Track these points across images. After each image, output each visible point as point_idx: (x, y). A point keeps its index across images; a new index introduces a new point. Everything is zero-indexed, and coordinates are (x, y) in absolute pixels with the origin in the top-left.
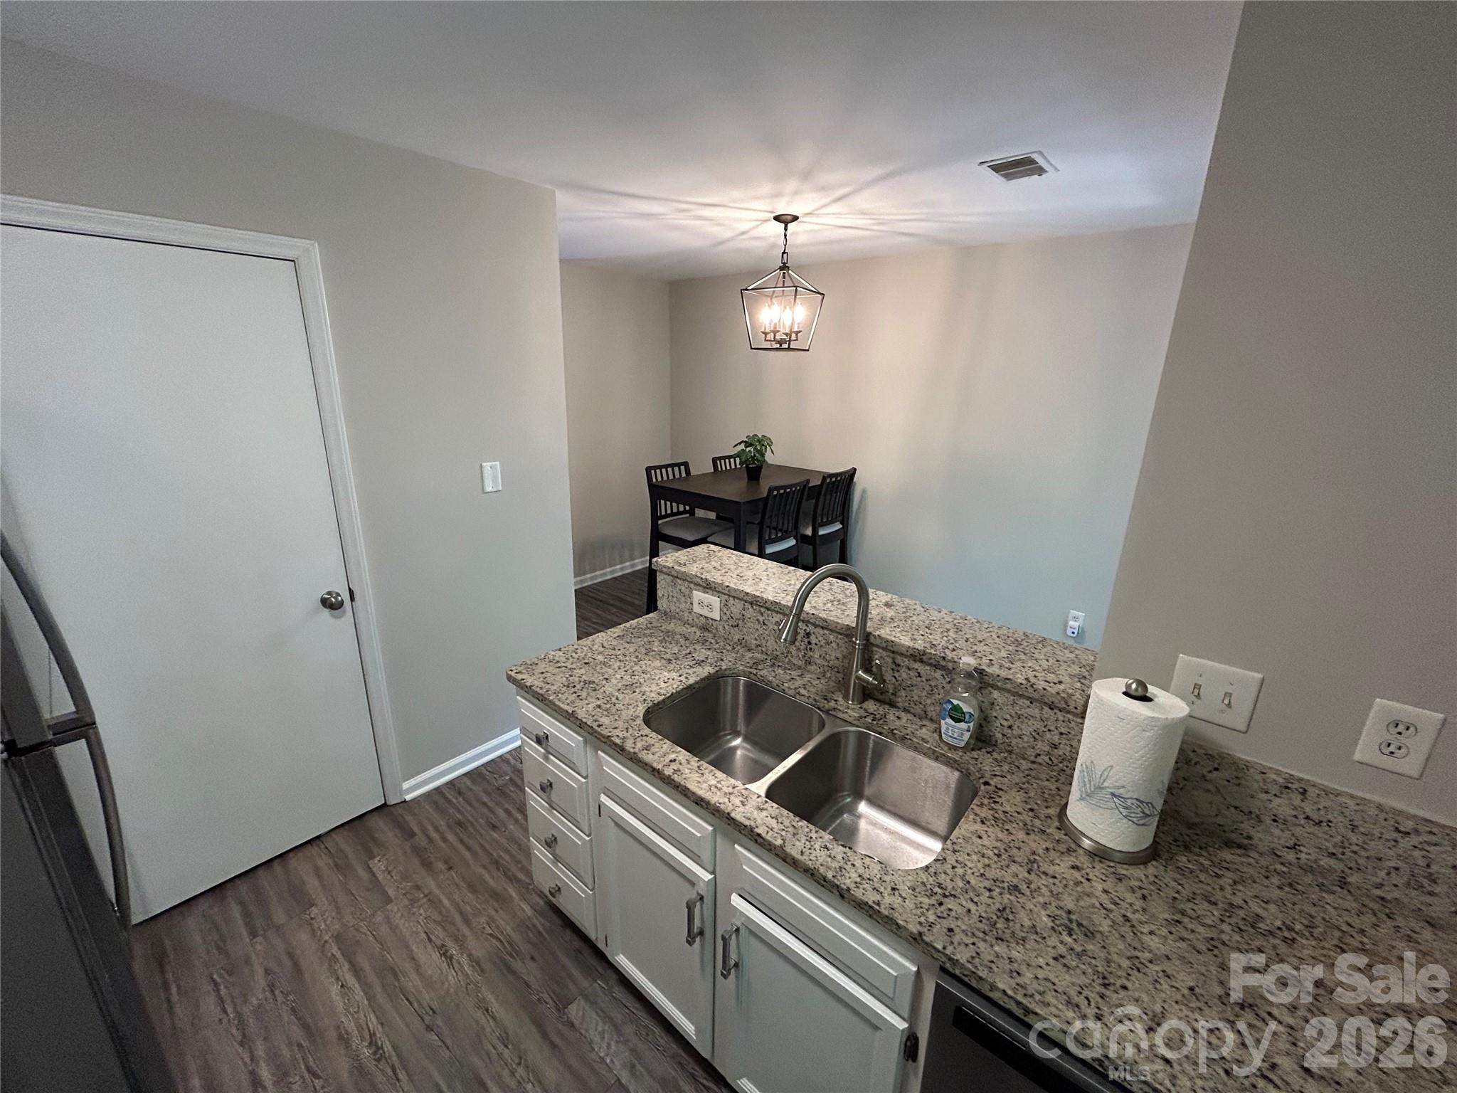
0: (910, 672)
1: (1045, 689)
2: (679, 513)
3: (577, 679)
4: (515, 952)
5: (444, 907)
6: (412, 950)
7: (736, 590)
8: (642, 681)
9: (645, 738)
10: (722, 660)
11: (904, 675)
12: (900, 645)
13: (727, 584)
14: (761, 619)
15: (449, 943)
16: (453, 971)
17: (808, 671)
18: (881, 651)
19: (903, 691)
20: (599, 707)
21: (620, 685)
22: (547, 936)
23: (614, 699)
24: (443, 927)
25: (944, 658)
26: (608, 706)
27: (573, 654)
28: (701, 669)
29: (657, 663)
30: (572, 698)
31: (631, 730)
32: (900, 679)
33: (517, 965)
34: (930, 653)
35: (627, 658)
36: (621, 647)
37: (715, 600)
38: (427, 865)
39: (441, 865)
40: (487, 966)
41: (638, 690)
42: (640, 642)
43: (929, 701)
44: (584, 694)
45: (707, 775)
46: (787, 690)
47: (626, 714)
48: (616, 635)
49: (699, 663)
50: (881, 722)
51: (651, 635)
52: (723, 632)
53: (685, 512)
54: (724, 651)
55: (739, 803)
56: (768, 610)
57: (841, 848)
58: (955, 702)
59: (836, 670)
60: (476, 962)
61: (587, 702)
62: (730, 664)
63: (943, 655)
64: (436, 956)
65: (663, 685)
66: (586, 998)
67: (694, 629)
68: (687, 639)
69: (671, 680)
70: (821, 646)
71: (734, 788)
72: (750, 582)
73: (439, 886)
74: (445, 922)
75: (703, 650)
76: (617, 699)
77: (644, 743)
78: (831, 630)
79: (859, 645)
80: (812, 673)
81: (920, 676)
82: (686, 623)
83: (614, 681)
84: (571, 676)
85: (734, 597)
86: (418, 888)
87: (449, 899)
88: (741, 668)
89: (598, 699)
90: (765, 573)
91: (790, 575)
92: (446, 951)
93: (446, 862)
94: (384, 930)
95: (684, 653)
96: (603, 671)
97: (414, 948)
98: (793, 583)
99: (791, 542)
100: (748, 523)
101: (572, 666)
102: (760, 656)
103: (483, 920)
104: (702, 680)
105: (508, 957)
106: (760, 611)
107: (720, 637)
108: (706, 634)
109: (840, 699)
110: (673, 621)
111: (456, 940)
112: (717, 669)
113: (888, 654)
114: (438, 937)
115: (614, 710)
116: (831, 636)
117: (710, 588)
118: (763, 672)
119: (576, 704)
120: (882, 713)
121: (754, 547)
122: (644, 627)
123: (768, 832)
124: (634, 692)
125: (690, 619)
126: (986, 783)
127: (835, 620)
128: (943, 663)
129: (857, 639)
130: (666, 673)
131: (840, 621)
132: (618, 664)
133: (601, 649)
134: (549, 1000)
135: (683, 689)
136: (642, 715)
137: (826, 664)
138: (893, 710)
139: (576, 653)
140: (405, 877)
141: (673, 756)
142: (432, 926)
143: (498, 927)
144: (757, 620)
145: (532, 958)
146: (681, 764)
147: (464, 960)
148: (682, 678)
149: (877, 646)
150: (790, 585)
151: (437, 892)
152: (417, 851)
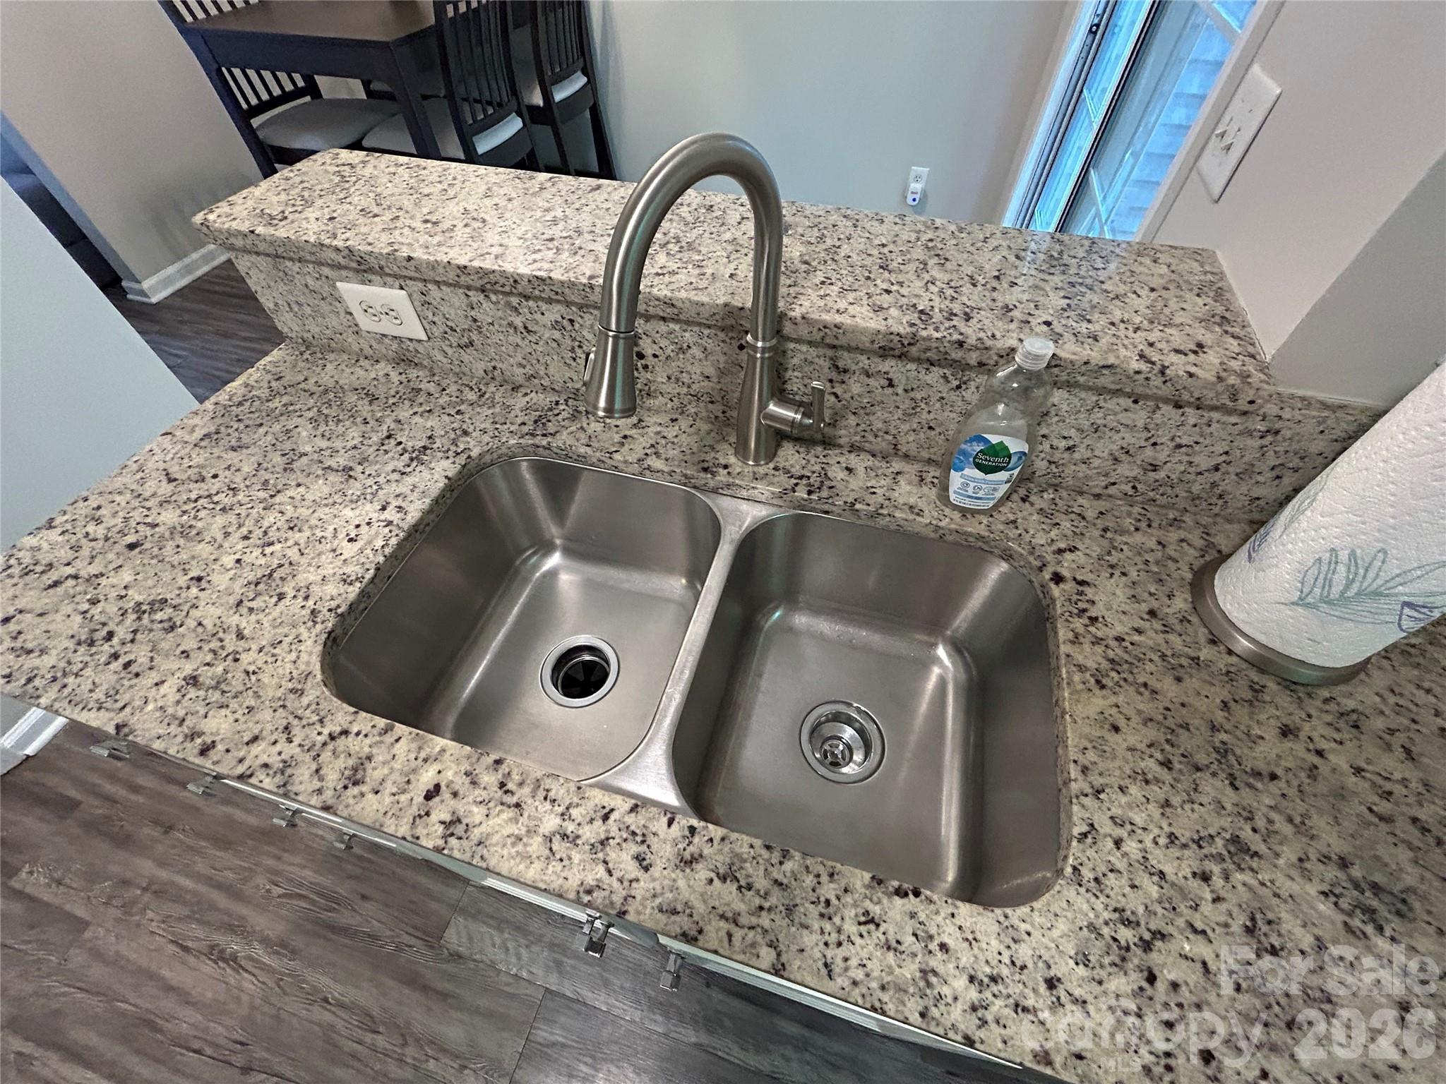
0: (872, 382)
1: (1191, 375)
2: (286, 97)
3: (112, 609)
4: (334, 900)
5: (187, 891)
6: (163, 979)
7: (434, 266)
8: (293, 554)
9: (341, 742)
10: (466, 433)
11: (856, 389)
12: (855, 330)
13: (405, 252)
14: (518, 321)
15: (220, 939)
16: (246, 975)
17: (649, 410)
18: (804, 348)
19: (853, 417)
20: (193, 680)
21: (238, 588)
22: (370, 856)
23: (231, 643)
24: (199, 921)
25: (961, 344)
26: (219, 669)
27: (91, 528)
28: (426, 474)
29: (320, 488)
30: (107, 678)
31: (298, 734)
32: (847, 396)
33: (345, 918)
34: (929, 338)
35: (240, 497)
36: (219, 468)
37: (396, 297)
38: (124, 841)
39: (148, 832)
40: (298, 942)
41: (289, 589)
42: (263, 437)
43: (905, 427)
44: (140, 654)
45: (531, 805)
46: (622, 466)
47: (273, 681)
48: (199, 433)
49: (419, 456)
50: (825, 493)
51: (287, 411)
52: (445, 360)
53: (297, 93)
54: (462, 407)
55: (632, 869)
56: (527, 298)
57: (898, 901)
58: (994, 439)
59: (707, 399)
60: (280, 946)
61: (154, 677)
62: (486, 438)
63: (956, 337)
64: (208, 967)
65: (349, 550)
66: (463, 911)
67: (383, 368)
68: (373, 399)
69: (364, 529)
70: (668, 358)
71: (606, 818)
72: (461, 234)
73: (162, 864)
74: (199, 911)
75: (417, 419)
76: (240, 636)
77: (341, 763)
78: (688, 323)
79: (764, 350)
80: (657, 412)
81: (891, 385)
82: (360, 356)
83: (220, 580)
84: (94, 602)
85: (437, 283)
86: (126, 883)
87: (187, 876)
88: (512, 442)
89: (186, 654)
90: (488, 202)
91: (547, 195)
92: (222, 951)
93: (156, 823)
94: (98, 972)
95: (375, 439)
96: (184, 556)
97: (166, 973)
98: (559, 214)
99: (513, 125)
100: (425, 97)
101: (94, 569)
102: (543, 400)
103: (261, 880)
104: (436, 501)
105: (325, 915)
106: (508, 304)
107: (446, 374)
108: (413, 373)
109: (732, 460)
110: (331, 356)
111: (231, 929)
112: (462, 460)
113: (821, 351)
114: (198, 939)
115: (236, 683)
116: (687, 334)
117: (370, 270)
118: (563, 439)
119: (124, 698)
120: (817, 468)
121: (453, 146)
122: (264, 393)
123: (730, 935)
124: (281, 597)
125: (365, 346)
126: (1058, 578)
127: (693, 296)
128: (956, 354)
129: (756, 339)
130: (348, 513)
131: (705, 299)
132: (220, 520)
133: (166, 488)
134: (413, 941)
135: (400, 545)
136: (317, 668)
137: (685, 390)
138: (834, 456)
139: (98, 521)
140: (92, 877)
141: (427, 777)
142: (181, 928)
143: (290, 880)
144: (510, 325)
145: (364, 897)
146: (455, 794)
147: (259, 952)
148: (390, 514)
149: (798, 341)
150: (555, 221)
151: (163, 874)
152: (94, 827)
